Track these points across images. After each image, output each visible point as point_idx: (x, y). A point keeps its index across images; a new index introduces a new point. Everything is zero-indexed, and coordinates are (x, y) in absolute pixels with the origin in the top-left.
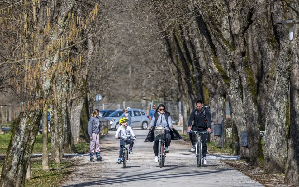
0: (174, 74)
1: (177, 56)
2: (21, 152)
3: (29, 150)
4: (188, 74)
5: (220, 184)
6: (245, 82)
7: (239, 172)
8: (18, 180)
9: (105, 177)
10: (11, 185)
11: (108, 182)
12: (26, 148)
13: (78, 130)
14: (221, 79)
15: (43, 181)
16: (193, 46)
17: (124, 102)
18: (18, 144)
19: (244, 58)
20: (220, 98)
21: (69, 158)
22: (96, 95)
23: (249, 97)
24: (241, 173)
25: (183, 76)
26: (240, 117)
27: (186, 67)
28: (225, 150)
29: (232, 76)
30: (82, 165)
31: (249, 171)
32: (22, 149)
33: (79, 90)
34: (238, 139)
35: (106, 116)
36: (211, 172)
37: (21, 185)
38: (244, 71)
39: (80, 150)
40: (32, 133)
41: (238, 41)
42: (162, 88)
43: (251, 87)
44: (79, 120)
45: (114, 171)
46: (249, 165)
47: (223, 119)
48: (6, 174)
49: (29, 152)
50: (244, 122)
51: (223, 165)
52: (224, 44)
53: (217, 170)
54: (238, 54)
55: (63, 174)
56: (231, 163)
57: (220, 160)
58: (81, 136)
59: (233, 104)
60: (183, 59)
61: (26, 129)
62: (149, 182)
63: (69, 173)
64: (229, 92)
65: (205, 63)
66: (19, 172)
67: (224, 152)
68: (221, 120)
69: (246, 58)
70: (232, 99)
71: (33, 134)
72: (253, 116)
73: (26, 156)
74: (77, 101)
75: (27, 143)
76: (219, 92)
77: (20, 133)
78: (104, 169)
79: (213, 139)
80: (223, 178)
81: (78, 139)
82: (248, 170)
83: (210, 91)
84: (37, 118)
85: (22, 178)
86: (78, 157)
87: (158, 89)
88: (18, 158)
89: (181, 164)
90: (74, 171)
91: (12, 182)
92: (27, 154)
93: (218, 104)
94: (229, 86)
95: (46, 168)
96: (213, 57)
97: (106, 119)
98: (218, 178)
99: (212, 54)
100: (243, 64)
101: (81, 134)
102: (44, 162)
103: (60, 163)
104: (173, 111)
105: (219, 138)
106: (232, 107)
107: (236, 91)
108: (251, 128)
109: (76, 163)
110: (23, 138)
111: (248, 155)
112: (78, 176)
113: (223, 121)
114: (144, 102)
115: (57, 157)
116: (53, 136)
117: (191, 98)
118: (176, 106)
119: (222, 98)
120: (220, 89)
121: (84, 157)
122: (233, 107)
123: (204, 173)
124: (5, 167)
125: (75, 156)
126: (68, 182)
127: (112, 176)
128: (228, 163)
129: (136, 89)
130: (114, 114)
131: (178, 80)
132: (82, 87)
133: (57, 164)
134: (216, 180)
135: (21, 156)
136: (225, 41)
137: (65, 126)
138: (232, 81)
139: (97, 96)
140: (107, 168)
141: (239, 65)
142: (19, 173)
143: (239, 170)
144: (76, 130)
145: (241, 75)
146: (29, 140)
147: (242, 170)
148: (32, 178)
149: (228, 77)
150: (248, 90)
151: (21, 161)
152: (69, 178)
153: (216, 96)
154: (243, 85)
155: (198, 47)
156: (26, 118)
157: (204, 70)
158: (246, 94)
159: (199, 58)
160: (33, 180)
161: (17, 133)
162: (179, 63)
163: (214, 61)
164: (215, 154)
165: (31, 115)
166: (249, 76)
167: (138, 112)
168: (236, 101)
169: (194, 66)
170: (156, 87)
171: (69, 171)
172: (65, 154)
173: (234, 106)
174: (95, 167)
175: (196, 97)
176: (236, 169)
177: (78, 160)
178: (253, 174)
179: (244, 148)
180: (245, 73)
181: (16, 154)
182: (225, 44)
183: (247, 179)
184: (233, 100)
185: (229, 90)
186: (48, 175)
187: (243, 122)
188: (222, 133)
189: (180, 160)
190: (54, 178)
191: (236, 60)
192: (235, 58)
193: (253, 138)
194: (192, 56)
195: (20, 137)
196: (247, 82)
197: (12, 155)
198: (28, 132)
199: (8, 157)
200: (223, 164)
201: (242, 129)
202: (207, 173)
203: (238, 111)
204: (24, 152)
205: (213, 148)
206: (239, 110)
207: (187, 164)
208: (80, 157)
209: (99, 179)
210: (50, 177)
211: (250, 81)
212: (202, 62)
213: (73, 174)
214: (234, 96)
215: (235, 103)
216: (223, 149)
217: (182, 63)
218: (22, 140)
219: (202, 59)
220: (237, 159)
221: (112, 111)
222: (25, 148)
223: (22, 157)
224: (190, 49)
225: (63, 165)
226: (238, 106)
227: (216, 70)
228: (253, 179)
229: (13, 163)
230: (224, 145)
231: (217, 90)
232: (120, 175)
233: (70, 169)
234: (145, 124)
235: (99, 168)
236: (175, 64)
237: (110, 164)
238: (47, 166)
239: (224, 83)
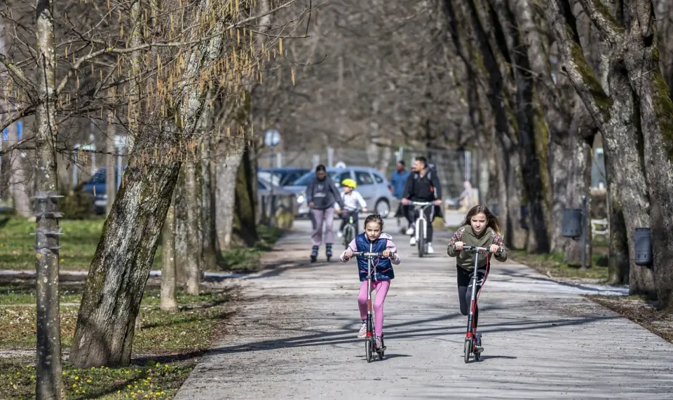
0: (458, 84)
1: (470, 41)
2: (126, 265)
3: (145, 260)
4: (496, 84)
5: (593, 350)
6: (649, 106)
7: (633, 325)
8: (119, 331)
9: (314, 328)
10: (100, 342)
11: (324, 340)
12: (139, 255)
13: (229, 215)
14: (590, 99)
15: (169, 335)
16: (511, 16)
17: (330, 151)
18: (119, 245)
19: (650, 50)
20: (578, 145)
21: (216, 284)
22: (266, 130)
23: (659, 143)
24: (637, 326)
25: (483, 89)
26: (632, 194)
27: (492, 68)
28: (590, 272)
29: (617, 94)
30: (251, 300)
31: (655, 322)
32: (129, 256)
33: (234, 118)
34: (624, 247)
35: (286, 184)
36: (566, 323)
37: (124, 341)
38: (647, 82)
39: (236, 263)
40: (152, 219)
41: (635, 8)
42: (422, 118)
43: (663, 119)
44: (232, 193)
45: (333, 314)
46: (655, 308)
47: (584, 197)
48: (89, 315)
49: (144, 265)
50: (641, 205)
51: (591, 308)
52: (598, 16)
53: (582, 318)
54: (634, 40)
55: (212, 319)
56: (610, 303)
57: (582, 295)
58: (234, 231)
59: (618, 161)
60: (486, 47)
61: (140, 209)
62: (423, 342)
63: (225, 316)
64: (608, 132)
65: (543, 60)
66: (121, 311)
67: (588, 277)
68: (579, 200)
69: (653, 52)
70: (615, 148)
71: (156, 222)
72: (666, 190)
73: (137, 274)
74: (227, 145)
75: (140, 243)
76: (578, 131)
77: (124, 218)
78: (308, 311)
79: (556, 246)
80: (597, 337)
81: (227, 238)
82: (654, 320)
83: (552, 126)
84: (165, 182)
85: (128, 325)
86: (237, 281)
87: (411, 120)
88: (118, 278)
89: (489, 303)
90: (235, 312)
91: (105, 334)
92: (141, 270)
93: (572, 159)
94: (608, 118)
95: (168, 303)
96: (571, 45)
97: (288, 191)
98: (584, 337)
99: (568, 39)
100: (646, 65)
101: (235, 225)
102: (166, 290)
103: (198, 294)
104: (449, 174)
105: (573, 243)
106: (613, 168)
107: (624, 128)
108: (661, 218)
109: (235, 295)
110: (133, 230)
111: (650, 285)
112: (248, 325)
113: (585, 201)
114: (373, 149)
115: (191, 279)
116: (179, 227)
117: (502, 143)
118: (455, 163)
119: (584, 144)
120: (578, 122)
121: (252, 281)
122: (616, 167)
123: (551, 324)
124: (88, 299)
125: (229, 277)
126: (228, 338)
127: (330, 327)
128: (603, 304)
129: (359, 118)
130: (308, 178)
131: (469, 100)
132: (242, 111)
133: (192, 295)
134: (582, 342)
135: (125, 273)
136: (600, 8)
137: (205, 203)
138: (617, 104)
139: (269, 135)
140: (316, 308)
141: (636, 67)
142: (120, 314)
143: (631, 319)
144: (224, 216)
145: (640, 91)
146: (146, 234)
147: (639, 320)
148: (142, 328)
149: (604, 94)
150: (656, 128)
151: (125, 286)
152: (230, 329)
153: (569, 139)
154: (645, 114)
155: (526, 21)
156: (141, 182)
157: (541, 75)
158: (652, 137)
159: (529, 46)
160: (145, 331)
161: (118, 217)
162: (475, 58)
163: (573, 55)
164: (568, 280)
165: (151, 176)
166: (660, 95)
167: (367, 175)
168: (624, 153)
169: (514, 66)
170: (408, 113)
171: (225, 314)
172: (206, 274)
173: (619, 165)
174: (285, 304)
175: (516, 141)
176: (624, 317)
177: (237, 287)
178: (668, 331)
179: (639, 267)
180: (651, 87)
181: (114, 267)
182: (601, 15)
183: (653, 340)
184: (616, 152)
185: (607, 128)
186: (178, 322)
187: (639, 205)
188: (580, 231)
189: (487, 294)
190: (193, 327)
191: (630, 54)
192: (627, 50)
193: (666, 245)
194: (510, 41)
195: (126, 228)
196: (655, 108)
197: (104, 271)
198: (144, 217)
199: (94, 274)
200: (591, 304)
201: (638, 222)
202: (558, 323)
203: (629, 179)
204: (134, 264)
205: (559, 266)
206: (630, 175)
207: (505, 303)
208: (241, 281)
209: (301, 334)
210: (184, 325)
211: (661, 106)
212: (535, 57)
213: (236, 320)
214: (618, 142)
215: (620, 159)
216: (582, 270)
217: (482, 57)
218: (130, 236)
219: (534, 49)
220: (621, 294)
221: (302, 172)
222: (137, 254)
223: (127, 275)
224: (505, 24)
225: (207, 298)
226: (630, 166)
227: (578, 78)
228: (669, 341)
229: (107, 288)
230: (585, 258)
231: (573, 127)
232: (350, 325)
233: (223, 308)
234: (383, 205)
235: (293, 306)
236: (464, 59)
237: (318, 298)
238: (173, 300)
239: (595, 109)
